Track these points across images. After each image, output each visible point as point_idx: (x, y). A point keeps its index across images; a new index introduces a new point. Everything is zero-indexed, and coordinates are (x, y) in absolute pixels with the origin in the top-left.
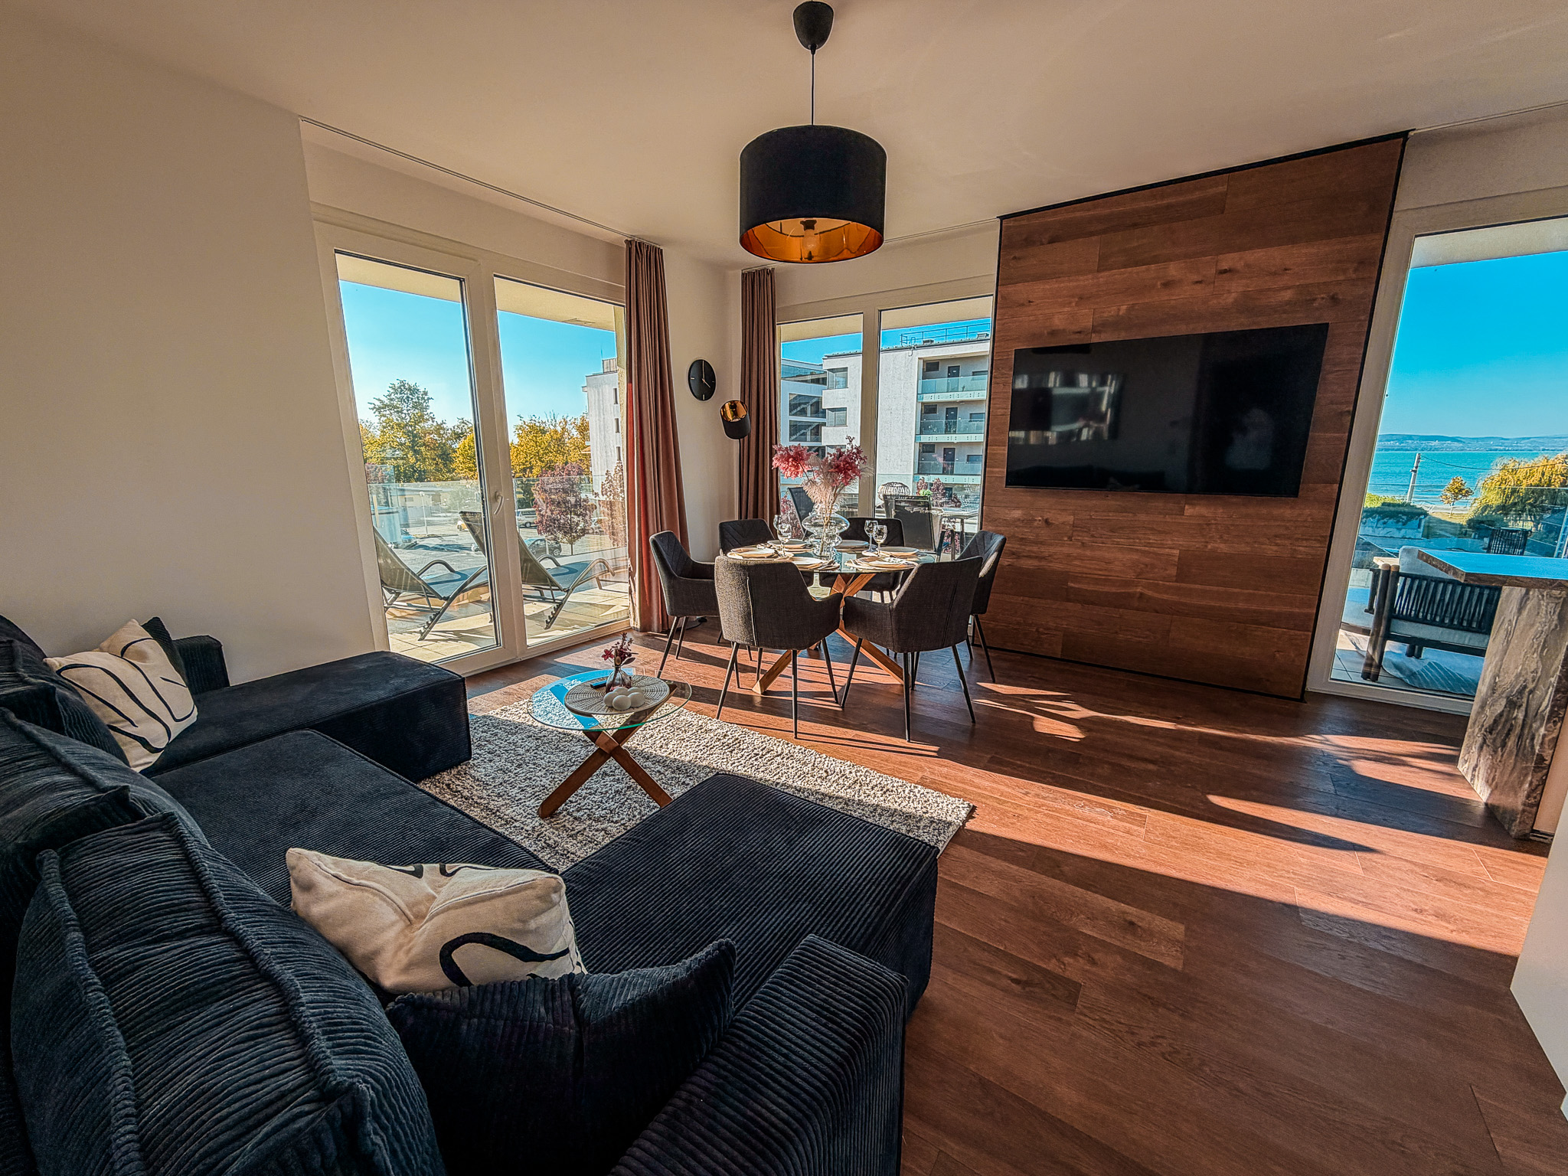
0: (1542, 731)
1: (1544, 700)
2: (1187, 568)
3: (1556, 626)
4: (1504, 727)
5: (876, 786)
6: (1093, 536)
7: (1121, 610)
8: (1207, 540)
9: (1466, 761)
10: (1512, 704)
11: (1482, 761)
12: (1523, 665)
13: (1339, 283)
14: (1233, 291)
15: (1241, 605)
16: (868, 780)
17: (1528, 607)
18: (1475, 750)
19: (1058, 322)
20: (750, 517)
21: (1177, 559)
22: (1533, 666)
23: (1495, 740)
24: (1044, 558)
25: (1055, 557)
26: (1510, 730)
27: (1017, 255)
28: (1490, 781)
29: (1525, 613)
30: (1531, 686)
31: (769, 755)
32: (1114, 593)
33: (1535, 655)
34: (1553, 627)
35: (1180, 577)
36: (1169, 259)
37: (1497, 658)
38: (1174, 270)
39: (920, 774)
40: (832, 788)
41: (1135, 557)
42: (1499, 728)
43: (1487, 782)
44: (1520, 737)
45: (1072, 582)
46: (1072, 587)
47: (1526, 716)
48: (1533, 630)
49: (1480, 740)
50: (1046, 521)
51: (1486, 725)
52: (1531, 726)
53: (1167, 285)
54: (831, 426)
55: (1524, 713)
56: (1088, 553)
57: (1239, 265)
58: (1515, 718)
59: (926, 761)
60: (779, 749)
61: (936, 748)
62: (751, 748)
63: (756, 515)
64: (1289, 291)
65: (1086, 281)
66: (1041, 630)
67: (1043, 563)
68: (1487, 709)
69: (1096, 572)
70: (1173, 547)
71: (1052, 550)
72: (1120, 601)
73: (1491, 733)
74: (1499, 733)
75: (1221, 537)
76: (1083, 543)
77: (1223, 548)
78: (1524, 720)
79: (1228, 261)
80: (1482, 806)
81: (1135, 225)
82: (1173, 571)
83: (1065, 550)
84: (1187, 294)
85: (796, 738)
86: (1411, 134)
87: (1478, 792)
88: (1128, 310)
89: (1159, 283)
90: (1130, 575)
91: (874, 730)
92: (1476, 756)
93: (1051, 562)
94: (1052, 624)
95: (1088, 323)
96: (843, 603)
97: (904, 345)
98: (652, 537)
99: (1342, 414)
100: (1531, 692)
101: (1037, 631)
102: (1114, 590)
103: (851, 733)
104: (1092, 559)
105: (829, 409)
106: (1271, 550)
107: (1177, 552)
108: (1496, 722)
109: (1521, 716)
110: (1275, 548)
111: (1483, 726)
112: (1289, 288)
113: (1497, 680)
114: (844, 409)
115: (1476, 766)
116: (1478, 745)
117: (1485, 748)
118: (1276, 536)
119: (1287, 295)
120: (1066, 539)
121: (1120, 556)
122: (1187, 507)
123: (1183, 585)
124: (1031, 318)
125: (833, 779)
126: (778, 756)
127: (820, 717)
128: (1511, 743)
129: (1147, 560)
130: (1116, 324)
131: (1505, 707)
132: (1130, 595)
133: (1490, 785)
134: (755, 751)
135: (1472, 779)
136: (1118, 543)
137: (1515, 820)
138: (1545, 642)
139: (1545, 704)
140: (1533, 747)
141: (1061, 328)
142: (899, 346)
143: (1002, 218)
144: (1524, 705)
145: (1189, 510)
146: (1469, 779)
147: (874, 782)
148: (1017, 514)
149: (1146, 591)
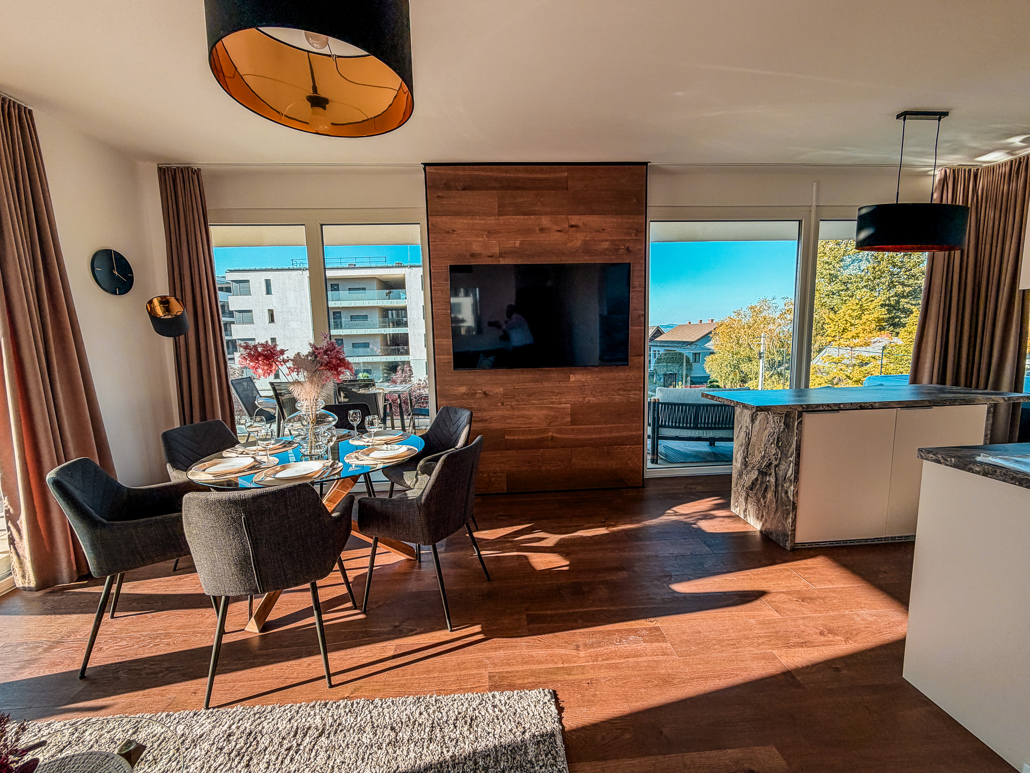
0: (792, 488)
1: (788, 470)
2: (578, 415)
3: (784, 429)
4: (761, 486)
5: (457, 719)
6: (517, 401)
7: (541, 450)
8: (585, 396)
9: (737, 507)
10: (763, 473)
11: (749, 506)
12: (765, 451)
13: (629, 241)
14: (578, 240)
15: (607, 435)
16: (444, 714)
17: (759, 419)
18: (742, 500)
19: (476, 248)
20: (197, 421)
21: (569, 410)
22: (774, 452)
23: (756, 494)
24: (486, 420)
25: (494, 419)
26: (766, 488)
27: (440, 194)
28: (760, 518)
29: (757, 422)
30: (775, 463)
31: (307, 740)
32: (536, 439)
33: (773, 446)
34: (782, 430)
35: (573, 423)
36: (540, 214)
37: (743, 448)
38: (545, 221)
39: (485, 673)
40: (412, 755)
41: (546, 412)
42: (757, 487)
43: (758, 518)
44: (776, 492)
45: (508, 435)
46: (508, 439)
47: (777, 479)
48: (766, 432)
49: (744, 494)
50: (485, 393)
51: (747, 485)
52: (783, 486)
53: (542, 230)
54: (240, 323)
55: (774, 478)
56: (516, 413)
57: (580, 224)
58: (768, 481)
59: (480, 650)
60: (318, 719)
61: (477, 628)
62: (276, 740)
63: (203, 417)
64: (607, 243)
65: (491, 221)
66: (491, 474)
67: (487, 424)
68: (744, 476)
69: (522, 426)
70: (566, 403)
71: (491, 414)
72: (539, 444)
73: (751, 489)
74: (757, 490)
75: (592, 393)
76: (512, 406)
77: (593, 400)
78: (776, 482)
79: (575, 220)
80: (758, 534)
81: (519, 188)
82: (569, 419)
83: (500, 413)
84: (554, 238)
85: (331, 686)
86: (649, 164)
87: (752, 524)
88: (520, 243)
89: (537, 228)
90: (543, 425)
91: (411, 630)
92: (744, 504)
93: (492, 422)
94: (498, 469)
95: (496, 250)
96: (356, 506)
97: (295, 267)
98: (50, 476)
99: (639, 316)
100: (776, 466)
101: (488, 476)
102: (535, 437)
103: (390, 647)
104: (519, 417)
105: (235, 311)
106: (617, 398)
107: (569, 406)
108: (753, 483)
109: (773, 480)
110: (619, 397)
111: (744, 486)
112: (606, 241)
113: (747, 460)
114: (250, 311)
115: (746, 509)
116: (743, 497)
117: (749, 498)
118: (619, 390)
119: (606, 245)
120: (500, 405)
121: (536, 413)
122: (571, 376)
123: (575, 427)
124: (457, 243)
125: (406, 738)
126: (320, 735)
127: (346, 638)
128: (770, 495)
129: (552, 413)
130: (513, 252)
131: (758, 475)
132: (543, 439)
133: (761, 520)
134: (286, 744)
135: (744, 517)
136: (534, 404)
137: (788, 540)
138: (778, 438)
139: (790, 473)
140: (788, 497)
141: (478, 252)
142: (291, 267)
143: (426, 165)
144: (773, 473)
145: (573, 378)
146: (742, 517)
147: (453, 716)
148: (463, 389)
149: (554, 435)
